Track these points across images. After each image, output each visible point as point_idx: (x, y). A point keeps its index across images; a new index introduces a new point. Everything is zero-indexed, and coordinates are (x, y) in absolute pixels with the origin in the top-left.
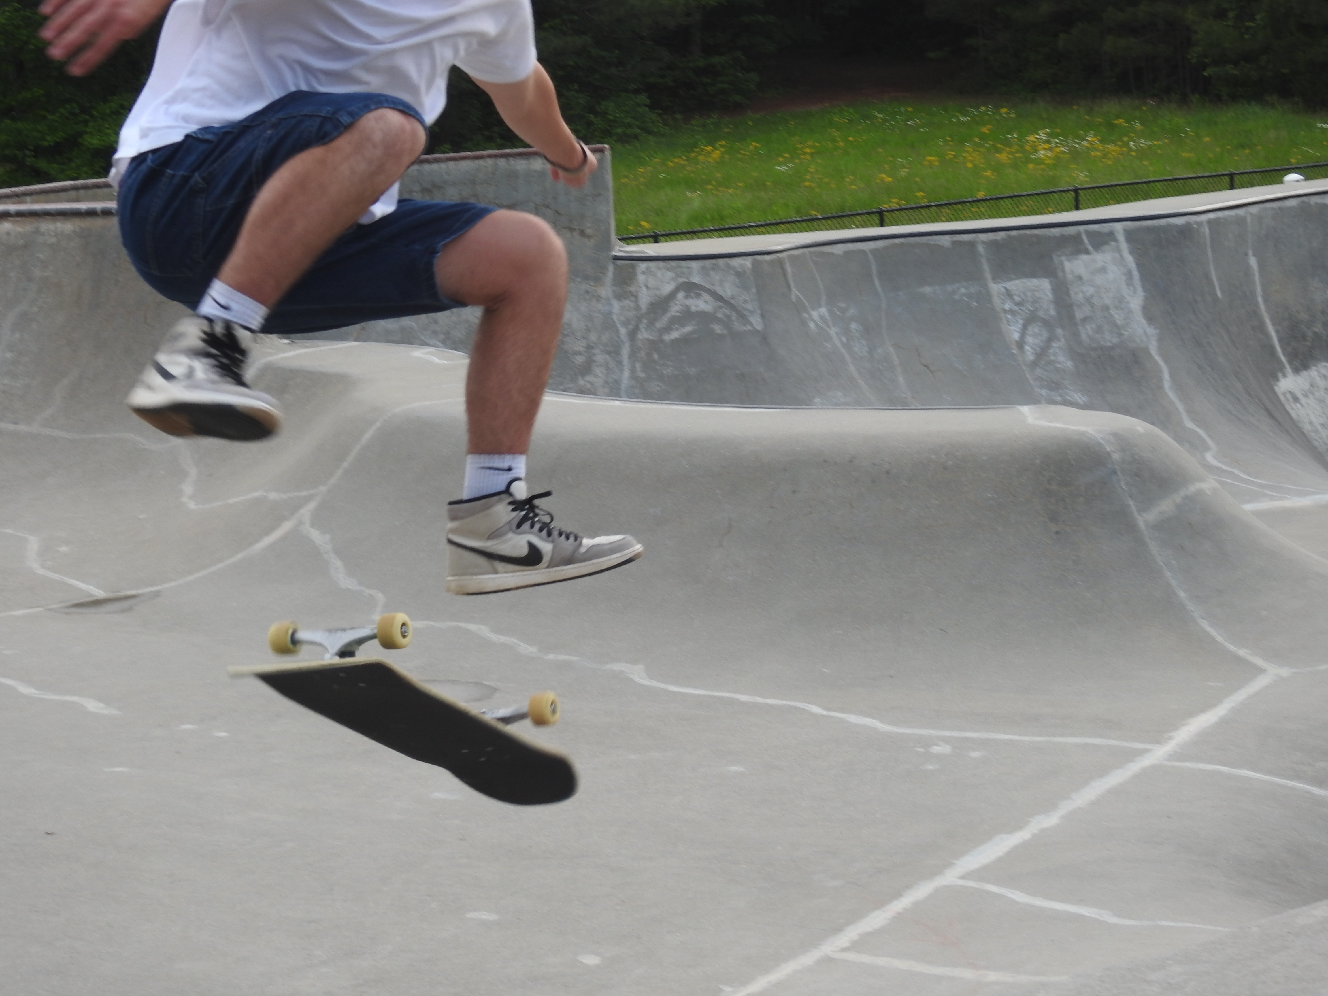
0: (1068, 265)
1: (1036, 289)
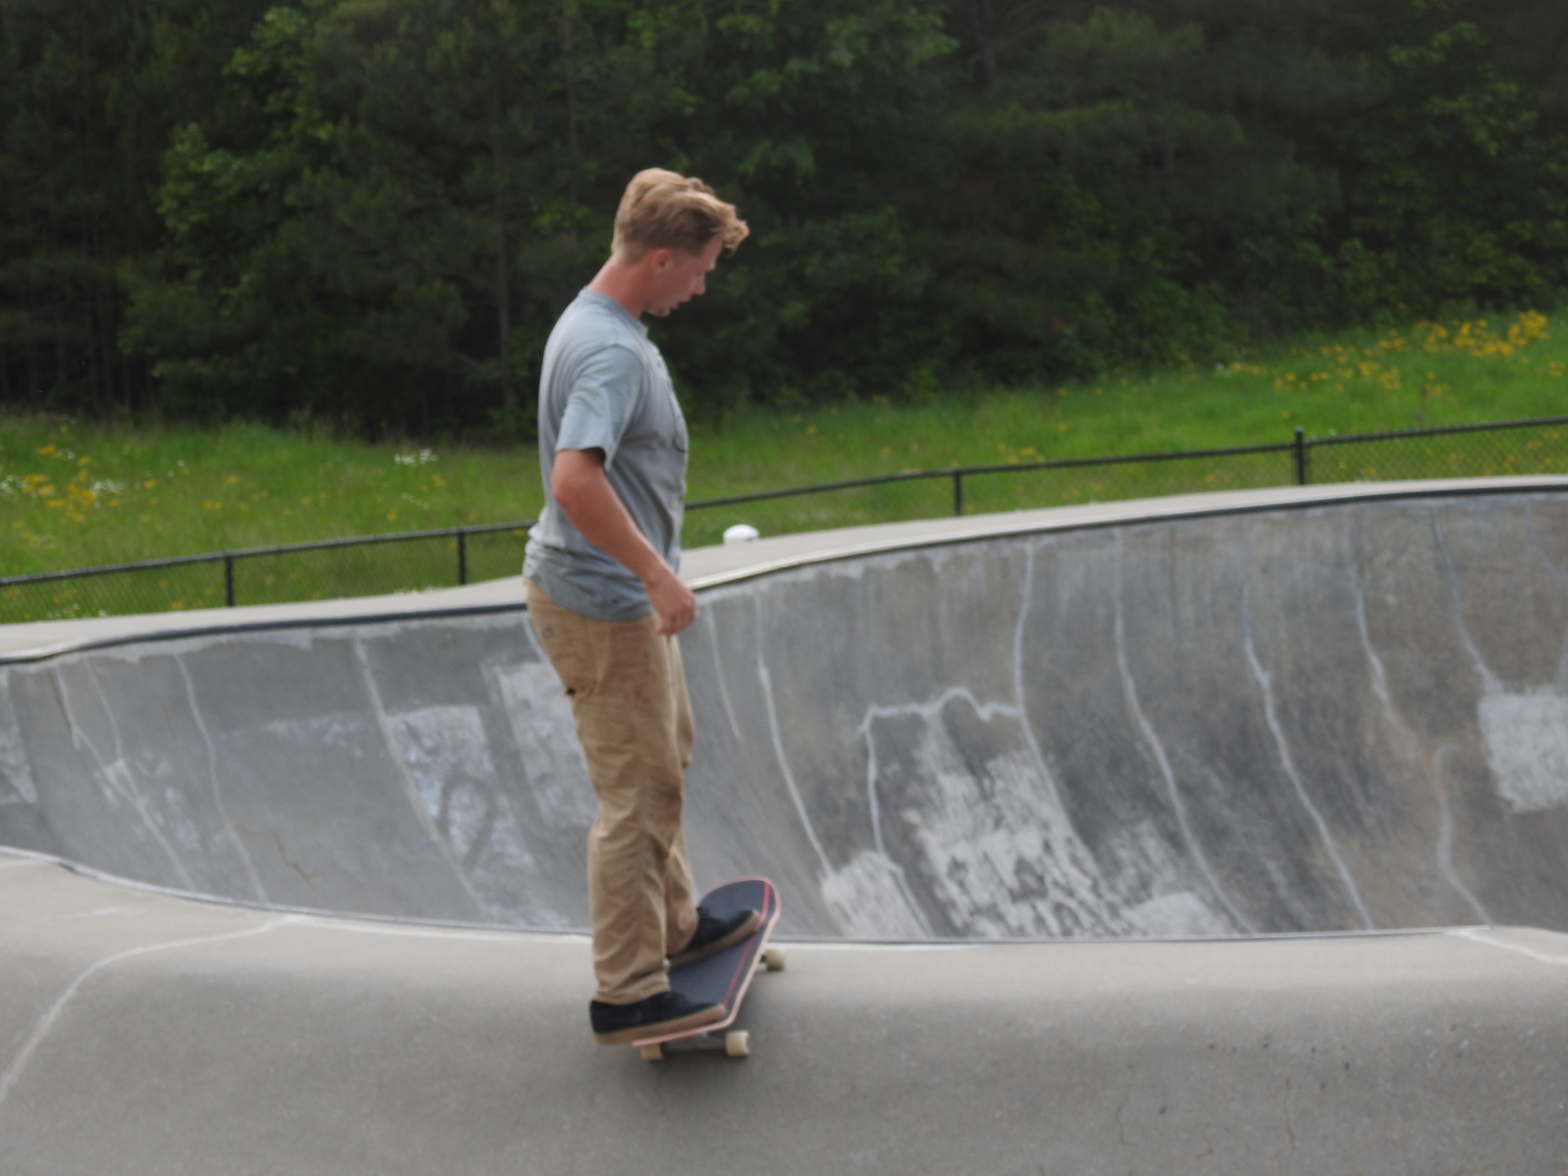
0: (505, 682)
1: (458, 724)
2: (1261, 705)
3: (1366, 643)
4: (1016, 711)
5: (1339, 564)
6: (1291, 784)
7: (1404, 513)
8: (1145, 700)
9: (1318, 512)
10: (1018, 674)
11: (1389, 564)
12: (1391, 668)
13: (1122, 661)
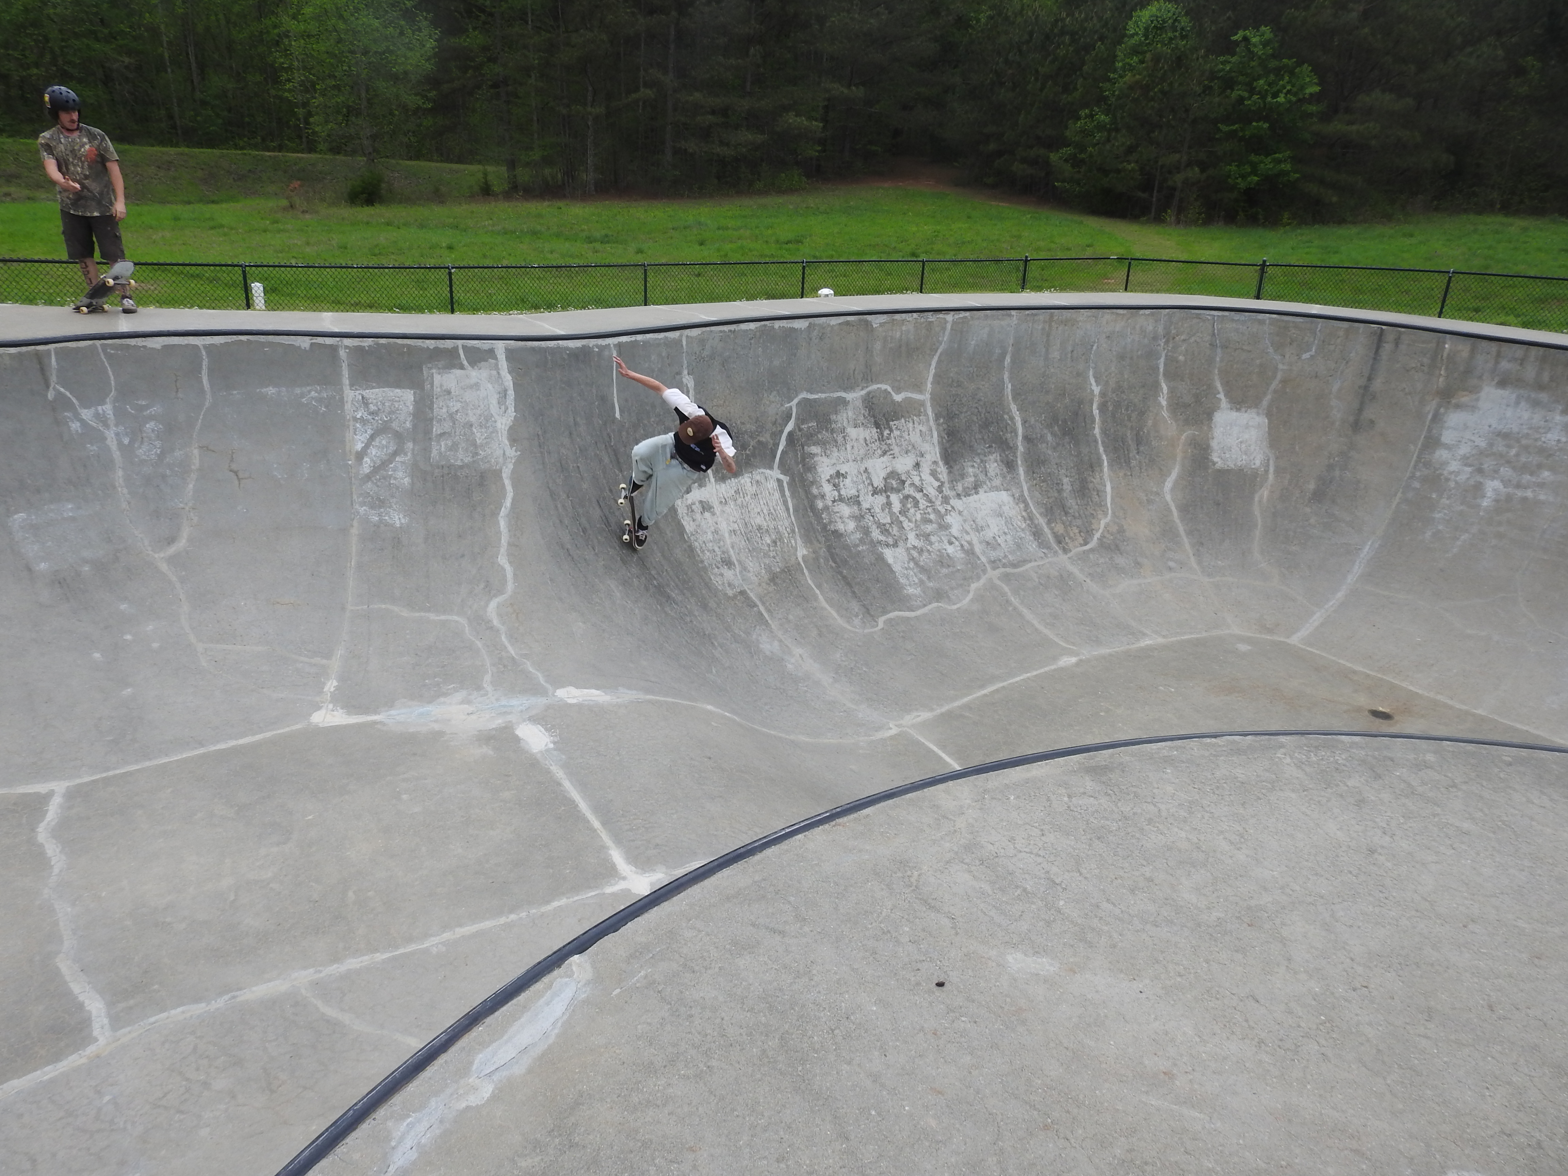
0: (437, 378)
1: (397, 399)
2: (1091, 402)
3: (1161, 377)
4: (925, 397)
5: (1155, 338)
6: (1096, 441)
7: (1198, 317)
8: (1016, 395)
9: (1148, 312)
10: (930, 379)
11: (1184, 340)
12: (1172, 390)
13: (1006, 376)
